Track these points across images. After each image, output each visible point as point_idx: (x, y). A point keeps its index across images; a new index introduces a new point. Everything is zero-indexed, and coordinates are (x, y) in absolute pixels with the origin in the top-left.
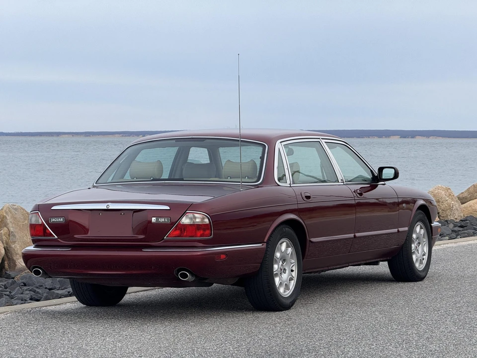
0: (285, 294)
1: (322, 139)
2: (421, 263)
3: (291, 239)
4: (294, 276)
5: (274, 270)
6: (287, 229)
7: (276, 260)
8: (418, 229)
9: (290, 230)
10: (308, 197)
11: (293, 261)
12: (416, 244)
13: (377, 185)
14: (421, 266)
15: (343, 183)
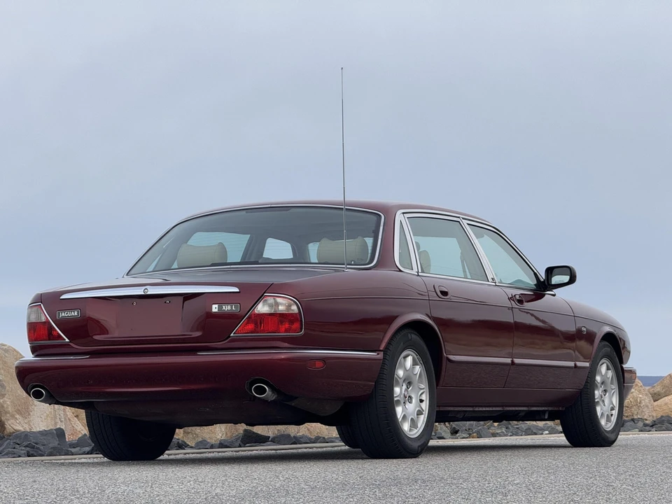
0: (411, 433)
1: (463, 218)
2: (608, 420)
3: (419, 352)
4: (424, 408)
5: (395, 396)
6: (413, 336)
7: (397, 382)
8: (604, 368)
9: (418, 338)
10: (444, 293)
11: (422, 386)
12: (600, 392)
13: (544, 295)
14: (609, 424)
15: (494, 284)
